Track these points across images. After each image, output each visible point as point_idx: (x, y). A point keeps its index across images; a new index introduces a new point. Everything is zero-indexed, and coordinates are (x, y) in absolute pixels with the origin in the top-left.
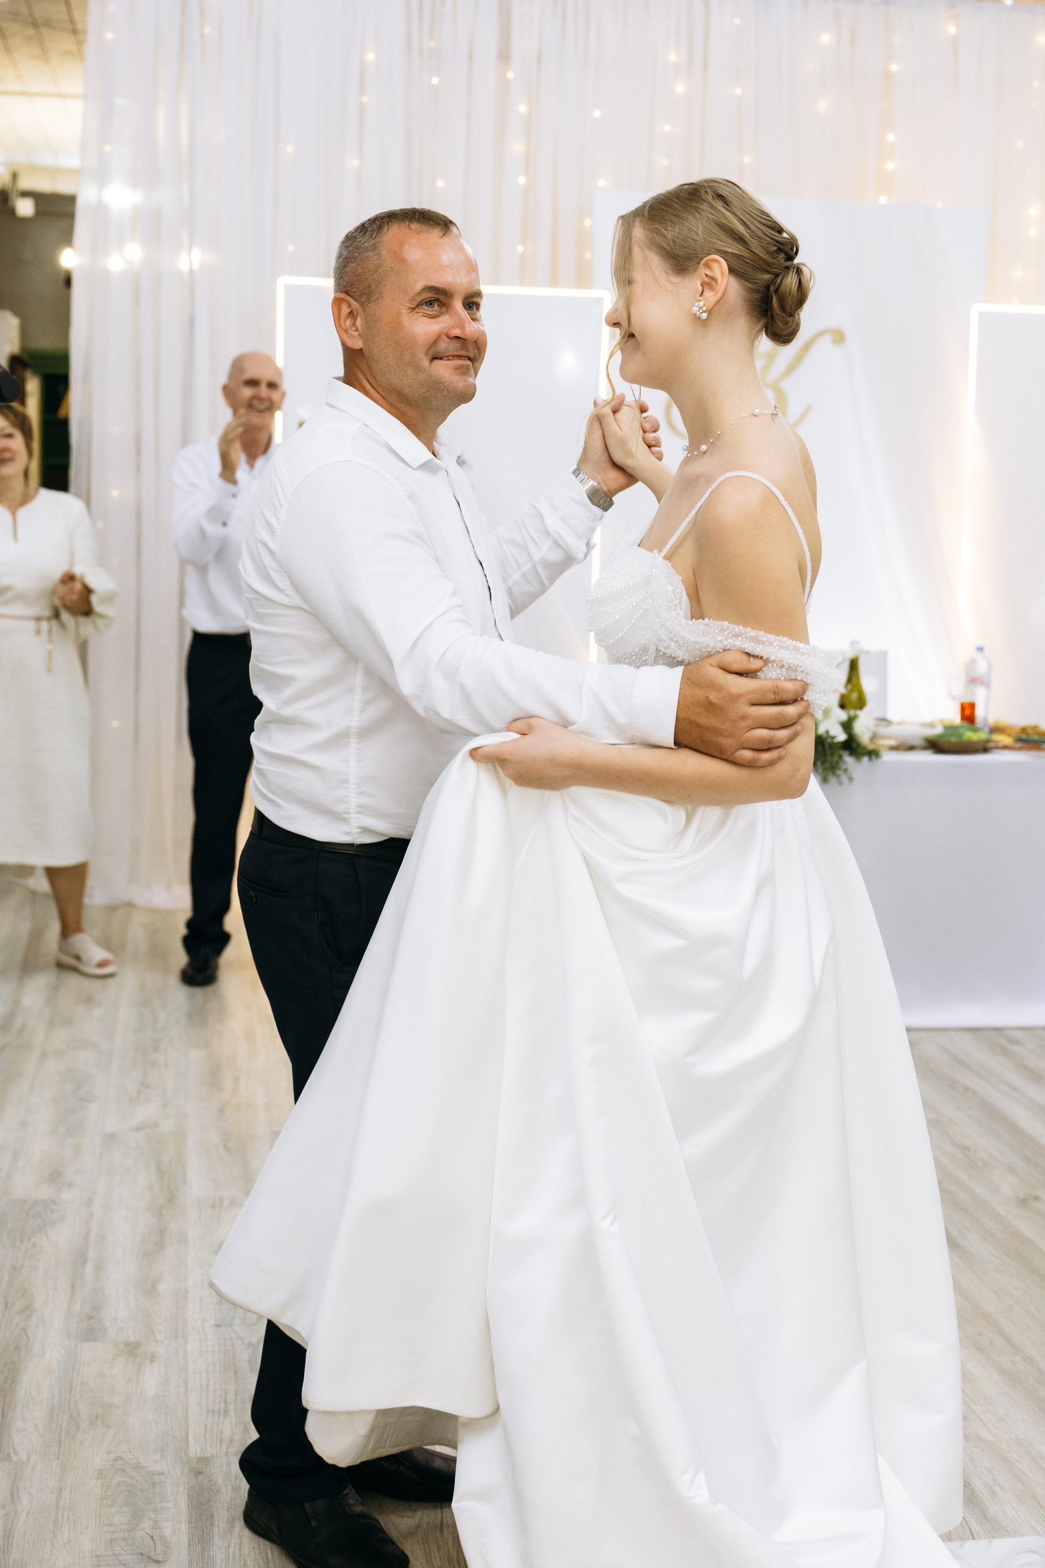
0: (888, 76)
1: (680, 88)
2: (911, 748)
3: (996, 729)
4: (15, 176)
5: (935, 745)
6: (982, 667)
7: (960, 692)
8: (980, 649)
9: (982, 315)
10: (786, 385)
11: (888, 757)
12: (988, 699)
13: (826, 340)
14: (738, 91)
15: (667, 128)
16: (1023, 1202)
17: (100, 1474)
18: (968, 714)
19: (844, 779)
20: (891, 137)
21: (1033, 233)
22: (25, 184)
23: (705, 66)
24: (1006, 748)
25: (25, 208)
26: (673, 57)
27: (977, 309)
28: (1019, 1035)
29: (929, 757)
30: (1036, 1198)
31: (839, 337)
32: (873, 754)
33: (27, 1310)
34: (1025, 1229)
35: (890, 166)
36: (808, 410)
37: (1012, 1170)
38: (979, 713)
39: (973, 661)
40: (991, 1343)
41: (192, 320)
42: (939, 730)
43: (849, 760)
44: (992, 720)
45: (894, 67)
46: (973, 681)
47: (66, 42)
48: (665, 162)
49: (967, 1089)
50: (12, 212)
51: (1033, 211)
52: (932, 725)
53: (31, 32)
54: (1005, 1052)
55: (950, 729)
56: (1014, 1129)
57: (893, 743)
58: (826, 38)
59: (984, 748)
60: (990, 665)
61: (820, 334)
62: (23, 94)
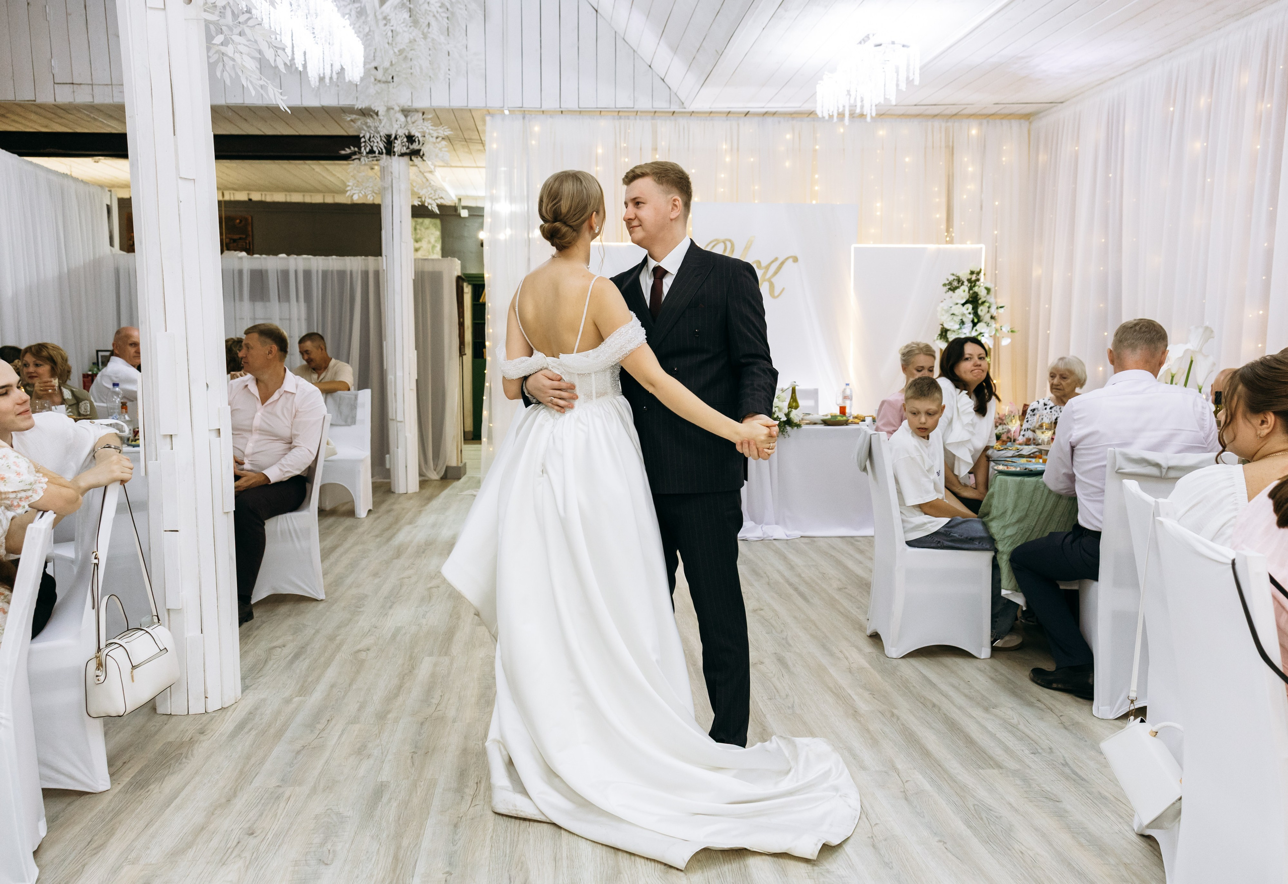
0: (815, 151)
1: (728, 159)
2: (815, 424)
3: (856, 418)
4: (460, 200)
5: (826, 423)
6: (848, 392)
7: (840, 402)
8: (847, 385)
9: (855, 248)
10: (773, 280)
11: (804, 427)
12: (851, 407)
13: (790, 260)
14: (752, 160)
15: (723, 176)
16: (840, 589)
17: (482, 659)
18: (843, 410)
19: (787, 436)
20: (817, 176)
21: (878, 213)
22: (463, 203)
23: (738, 150)
24: (855, 423)
25: (464, 213)
26: (724, 147)
27: (853, 246)
28: (858, 538)
29: (822, 427)
30: (846, 588)
31: (795, 259)
32: (798, 426)
33: (459, 618)
34: (837, 597)
35: (817, 188)
36: (783, 289)
37: (839, 580)
38: (848, 411)
39: (845, 389)
40: (810, 628)
41: (529, 259)
42: (829, 417)
43: (788, 428)
44: (855, 414)
45: (817, 147)
46: (845, 398)
47: (480, 147)
48: (722, 190)
49: (832, 556)
50: (459, 215)
51: (878, 205)
52: (826, 415)
53: (464, 143)
54: (852, 544)
55: (835, 416)
56: (846, 568)
57: (808, 422)
58: (788, 136)
59: (846, 423)
60: (851, 391)
61: (787, 259)
62: (462, 167)
